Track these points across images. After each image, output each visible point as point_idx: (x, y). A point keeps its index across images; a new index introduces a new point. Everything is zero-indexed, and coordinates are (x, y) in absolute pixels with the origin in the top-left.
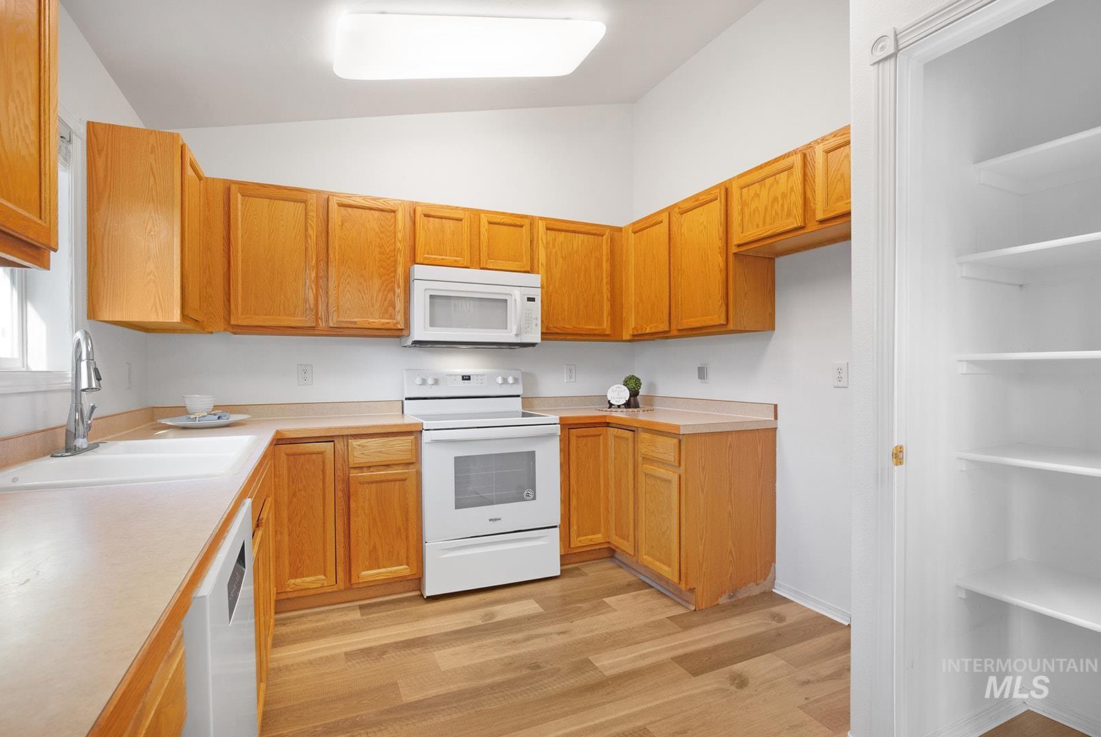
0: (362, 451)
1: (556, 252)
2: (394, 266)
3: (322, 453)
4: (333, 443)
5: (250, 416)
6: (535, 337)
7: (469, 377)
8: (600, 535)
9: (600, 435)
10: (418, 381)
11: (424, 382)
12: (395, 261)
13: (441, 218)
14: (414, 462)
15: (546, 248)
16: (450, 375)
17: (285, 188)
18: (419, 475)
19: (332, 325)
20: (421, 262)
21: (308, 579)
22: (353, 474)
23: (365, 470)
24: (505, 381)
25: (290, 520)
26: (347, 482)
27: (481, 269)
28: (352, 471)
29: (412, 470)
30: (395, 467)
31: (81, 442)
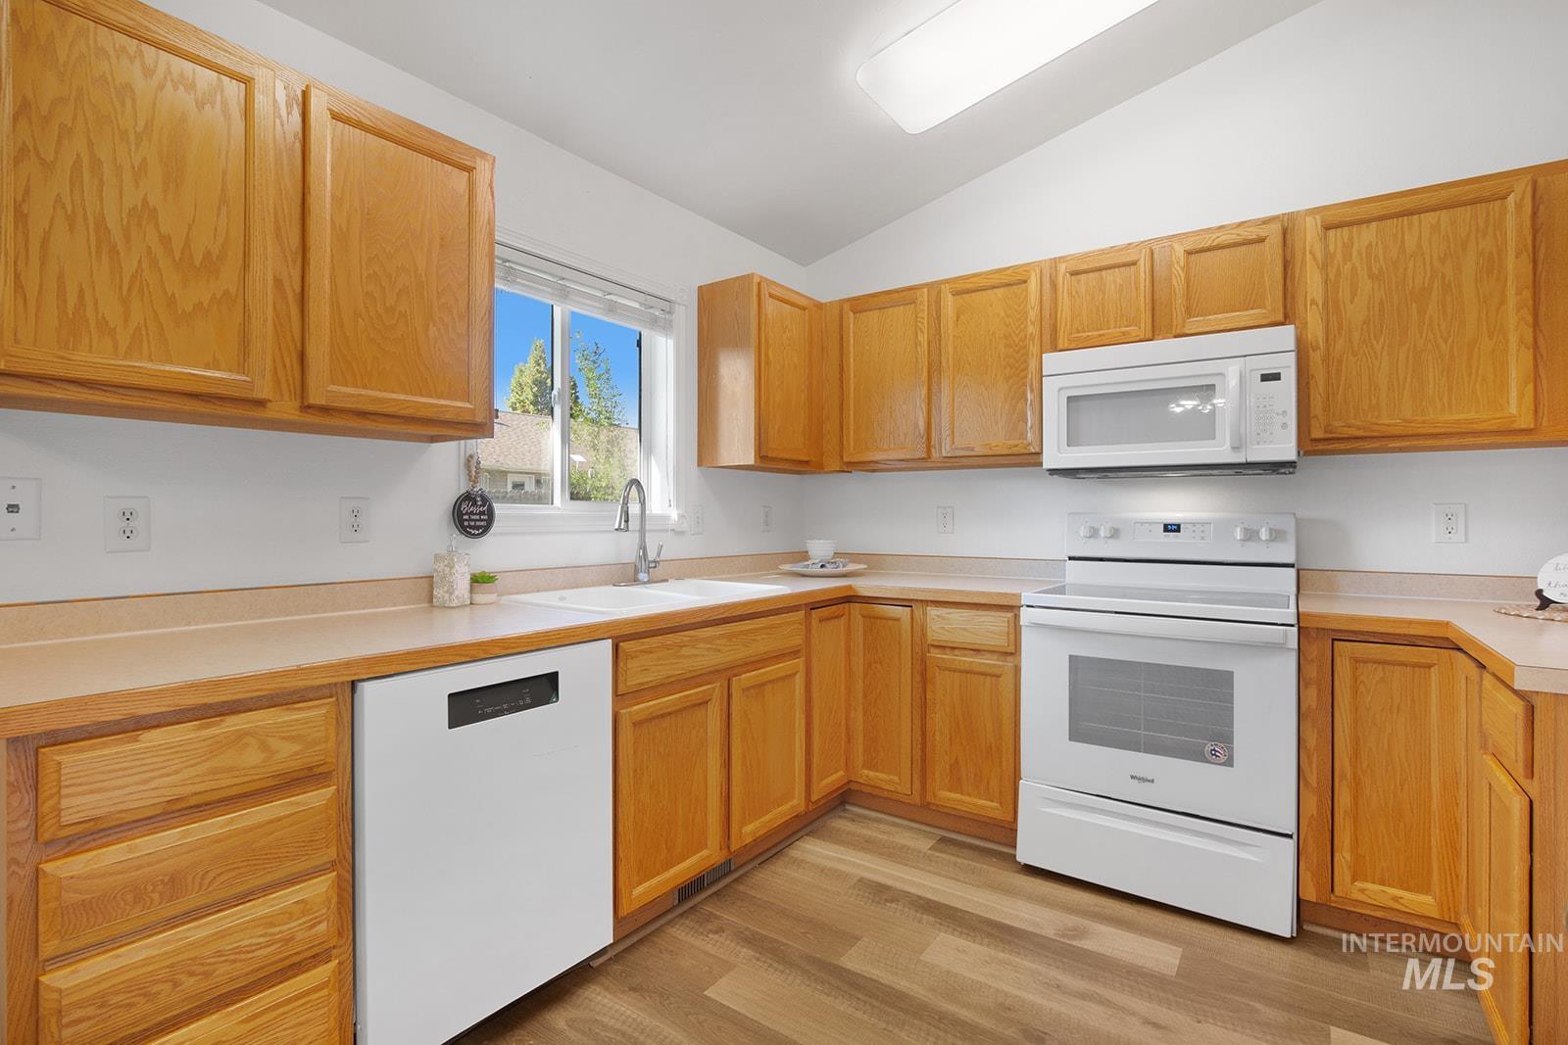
0: (943, 625)
1: (1354, 269)
2: (1025, 361)
3: (898, 620)
4: (910, 608)
5: (865, 566)
6: (1285, 448)
7: (1179, 526)
8: (1428, 899)
9: (1429, 666)
10: (1083, 532)
11: (1094, 533)
12: (1027, 354)
13: (1100, 269)
14: (1012, 652)
15: (1324, 267)
16: (1142, 524)
17: (897, 291)
18: (1017, 670)
19: (944, 454)
20: (1066, 346)
21: (881, 775)
22: (936, 654)
23: (948, 651)
24: (1251, 535)
25: (865, 696)
26: (923, 660)
27: (1175, 337)
28: (932, 650)
29: (1009, 664)
30: (988, 656)
31: (643, 576)
